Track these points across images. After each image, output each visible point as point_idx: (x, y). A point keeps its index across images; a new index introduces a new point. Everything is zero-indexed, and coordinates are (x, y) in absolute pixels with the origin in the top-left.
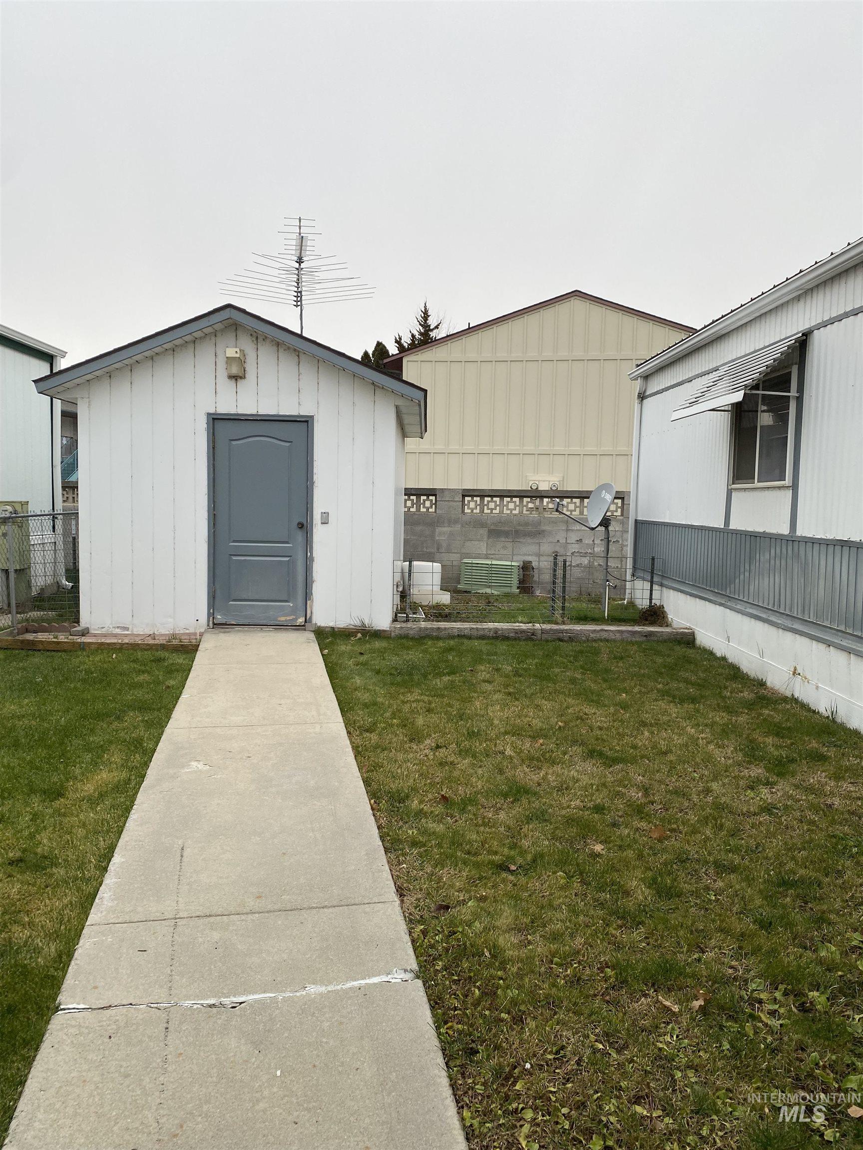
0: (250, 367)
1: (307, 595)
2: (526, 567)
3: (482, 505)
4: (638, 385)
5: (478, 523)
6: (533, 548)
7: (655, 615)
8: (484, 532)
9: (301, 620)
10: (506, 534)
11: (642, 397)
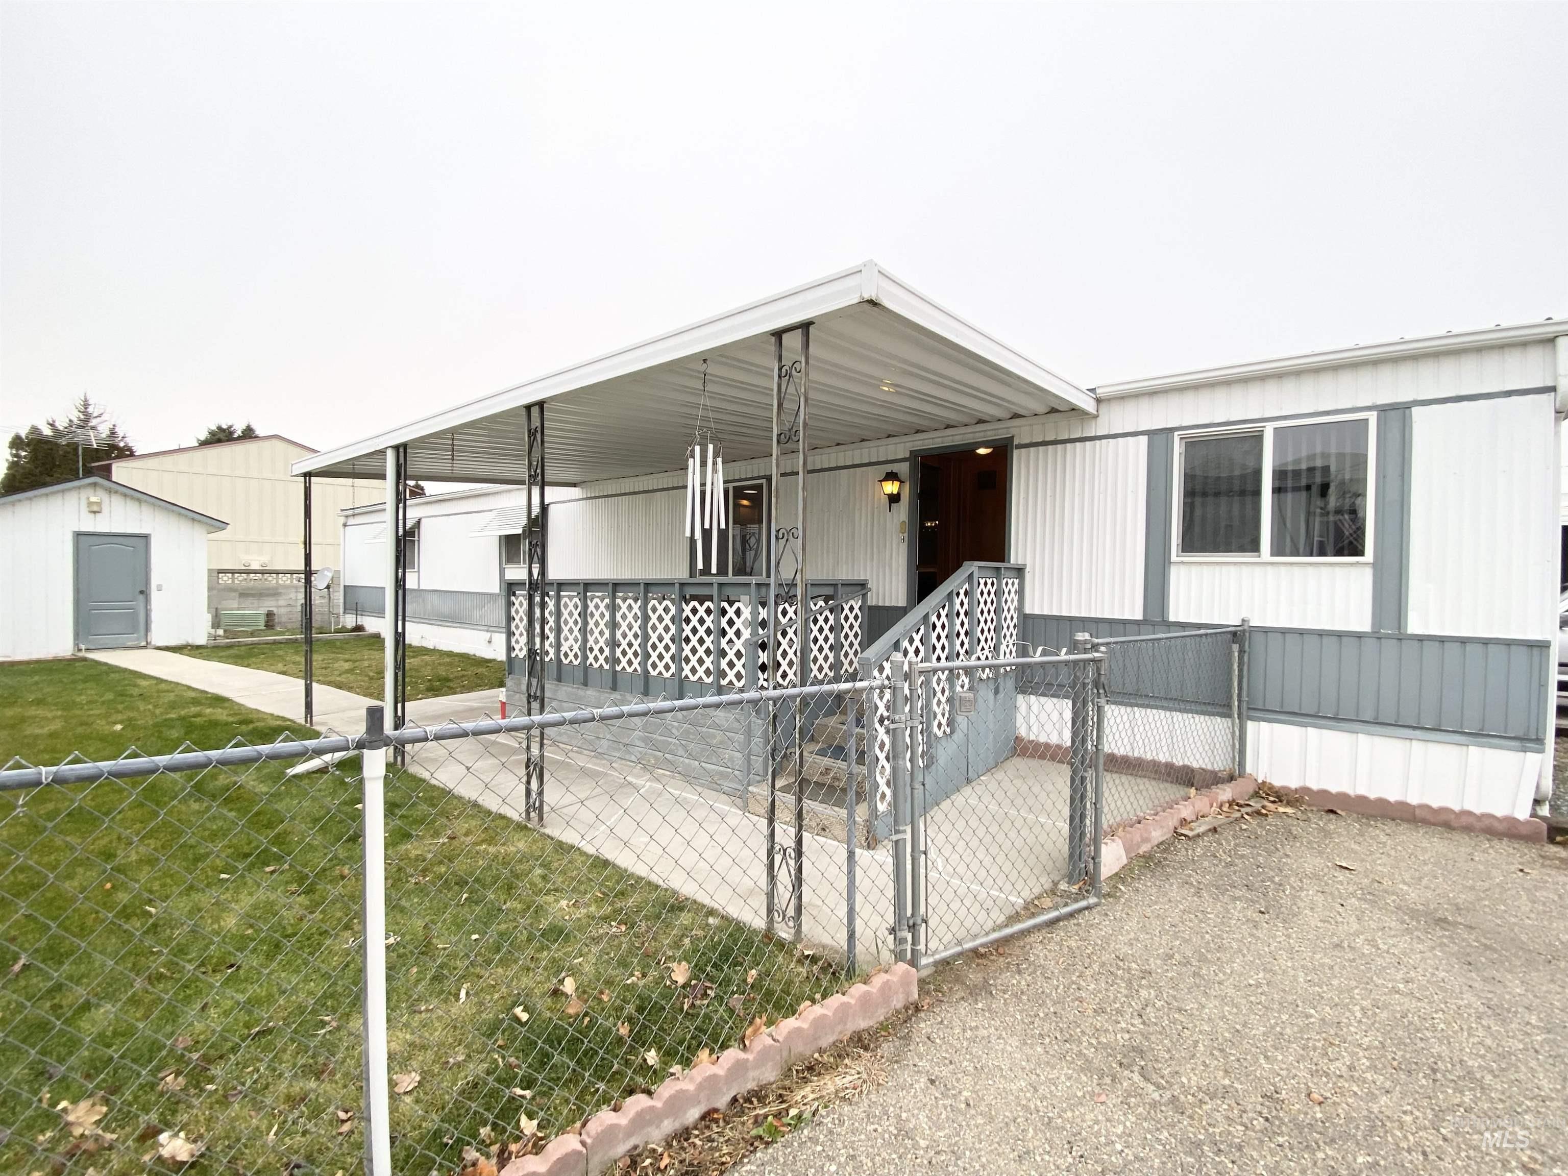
0: (105, 508)
1: (147, 629)
2: (270, 615)
3: (233, 579)
4: (342, 520)
5: (230, 589)
6: (273, 603)
7: (359, 628)
8: (236, 595)
9: (144, 644)
10: (253, 595)
11: (345, 525)
